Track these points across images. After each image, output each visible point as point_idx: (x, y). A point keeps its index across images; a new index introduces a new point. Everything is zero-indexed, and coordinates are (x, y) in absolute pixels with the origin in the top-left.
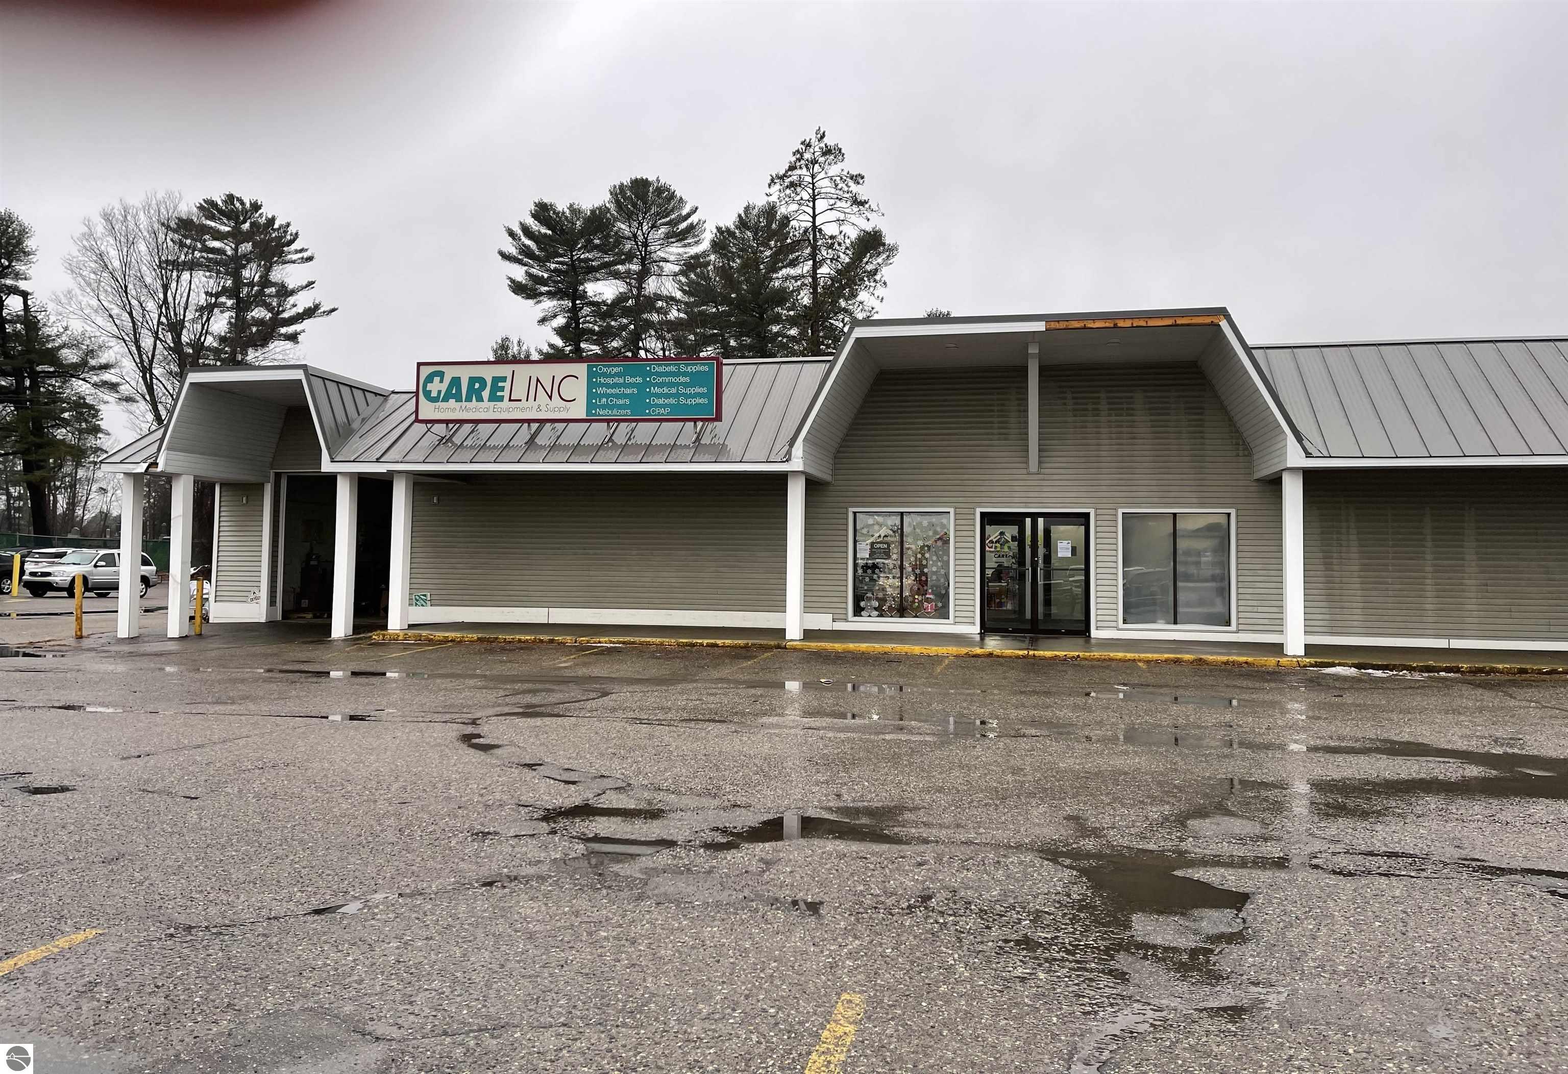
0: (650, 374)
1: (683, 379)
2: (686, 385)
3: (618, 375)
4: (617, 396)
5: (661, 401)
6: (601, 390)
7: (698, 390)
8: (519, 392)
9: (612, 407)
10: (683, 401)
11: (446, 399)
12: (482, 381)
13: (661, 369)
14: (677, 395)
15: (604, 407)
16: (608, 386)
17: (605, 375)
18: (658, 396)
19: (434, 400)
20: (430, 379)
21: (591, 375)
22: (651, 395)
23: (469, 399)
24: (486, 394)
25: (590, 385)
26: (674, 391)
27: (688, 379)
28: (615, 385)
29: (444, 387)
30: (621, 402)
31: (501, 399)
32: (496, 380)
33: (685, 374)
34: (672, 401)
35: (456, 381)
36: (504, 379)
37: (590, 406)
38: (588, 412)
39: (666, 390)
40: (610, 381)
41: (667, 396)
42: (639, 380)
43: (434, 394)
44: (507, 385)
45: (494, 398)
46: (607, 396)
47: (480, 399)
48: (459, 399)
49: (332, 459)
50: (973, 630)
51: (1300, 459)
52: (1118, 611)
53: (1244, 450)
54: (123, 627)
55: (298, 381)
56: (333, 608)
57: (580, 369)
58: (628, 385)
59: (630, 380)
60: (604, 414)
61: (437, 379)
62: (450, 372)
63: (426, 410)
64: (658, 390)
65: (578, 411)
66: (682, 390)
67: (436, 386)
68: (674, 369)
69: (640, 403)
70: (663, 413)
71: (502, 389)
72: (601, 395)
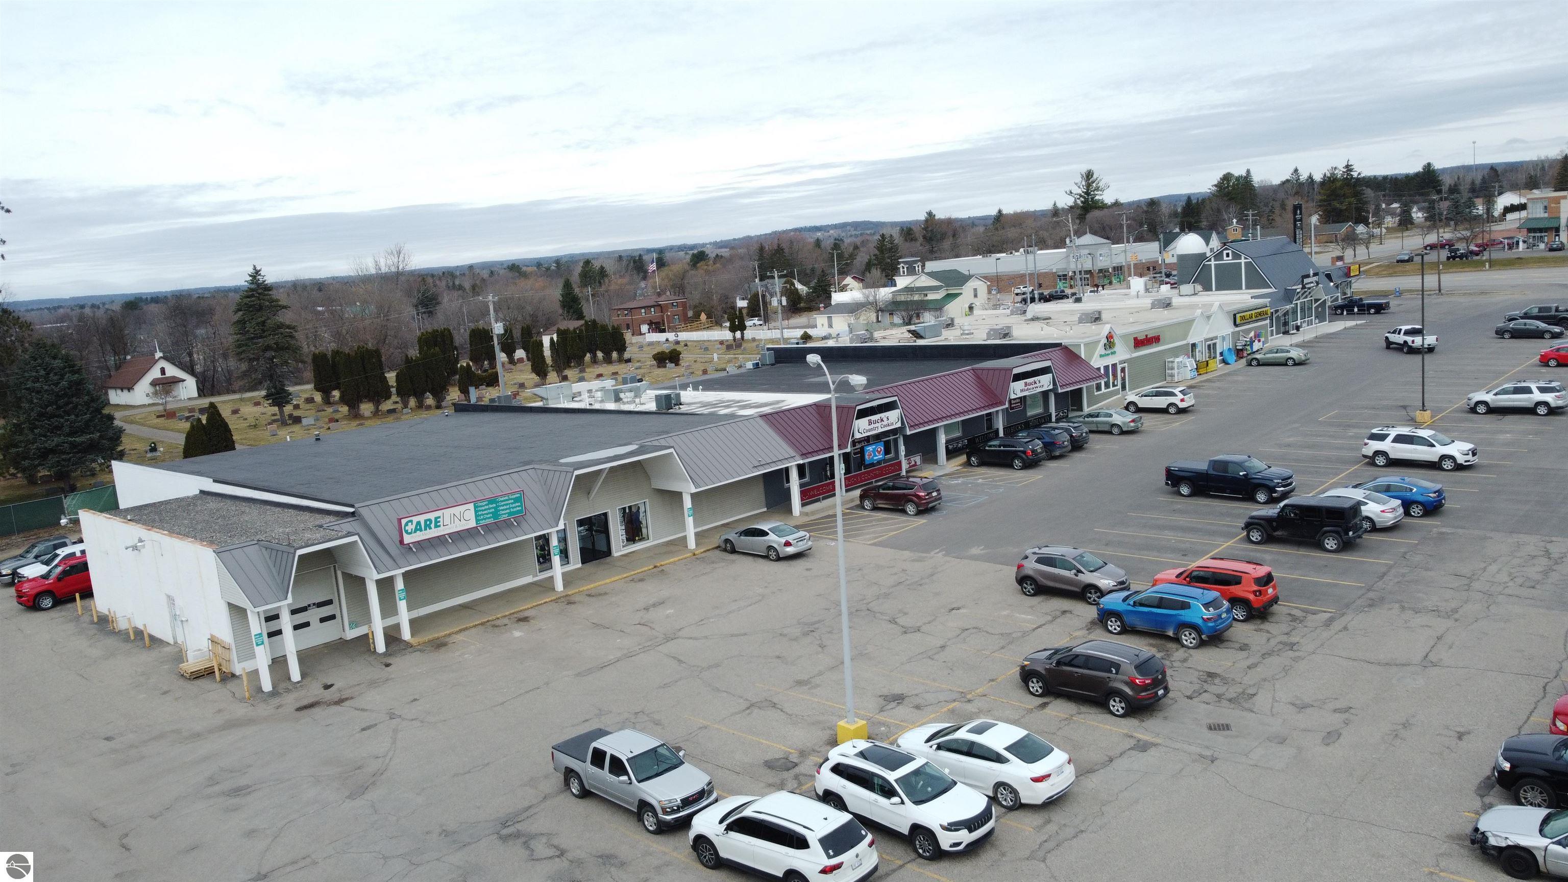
0: (498, 502)
1: (510, 501)
2: (512, 503)
3: (486, 505)
4: (487, 514)
6: (480, 513)
7: (517, 504)
8: (447, 521)
9: (485, 519)
10: (512, 510)
11: (415, 532)
12: (430, 520)
13: (502, 499)
14: (509, 508)
15: (482, 520)
16: (483, 511)
17: (481, 506)
18: (503, 510)
19: (410, 533)
20: (406, 524)
21: (475, 507)
23: (425, 529)
24: (433, 525)
25: (476, 512)
26: (508, 507)
28: (485, 510)
29: (413, 527)
30: (489, 516)
31: (439, 526)
32: (436, 518)
33: (511, 499)
34: (508, 511)
35: (418, 523)
36: (439, 517)
37: (477, 521)
39: (505, 507)
40: (483, 508)
41: (506, 509)
42: (494, 505)
44: (441, 520)
45: (436, 526)
46: (483, 515)
47: (430, 528)
48: (421, 530)
49: (378, 573)
50: (580, 565)
51: (694, 490)
52: (621, 544)
53: (648, 478)
54: (267, 686)
55: (356, 542)
56: (373, 639)
57: (471, 506)
58: (489, 509)
59: (491, 506)
60: (483, 522)
61: (410, 524)
62: (415, 519)
63: (408, 539)
64: (502, 508)
65: (472, 524)
66: (511, 506)
67: (410, 527)
68: (507, 498)
69: (495, 514)
70: (505, 517)
71: (439, 522)
72: (480, 515)
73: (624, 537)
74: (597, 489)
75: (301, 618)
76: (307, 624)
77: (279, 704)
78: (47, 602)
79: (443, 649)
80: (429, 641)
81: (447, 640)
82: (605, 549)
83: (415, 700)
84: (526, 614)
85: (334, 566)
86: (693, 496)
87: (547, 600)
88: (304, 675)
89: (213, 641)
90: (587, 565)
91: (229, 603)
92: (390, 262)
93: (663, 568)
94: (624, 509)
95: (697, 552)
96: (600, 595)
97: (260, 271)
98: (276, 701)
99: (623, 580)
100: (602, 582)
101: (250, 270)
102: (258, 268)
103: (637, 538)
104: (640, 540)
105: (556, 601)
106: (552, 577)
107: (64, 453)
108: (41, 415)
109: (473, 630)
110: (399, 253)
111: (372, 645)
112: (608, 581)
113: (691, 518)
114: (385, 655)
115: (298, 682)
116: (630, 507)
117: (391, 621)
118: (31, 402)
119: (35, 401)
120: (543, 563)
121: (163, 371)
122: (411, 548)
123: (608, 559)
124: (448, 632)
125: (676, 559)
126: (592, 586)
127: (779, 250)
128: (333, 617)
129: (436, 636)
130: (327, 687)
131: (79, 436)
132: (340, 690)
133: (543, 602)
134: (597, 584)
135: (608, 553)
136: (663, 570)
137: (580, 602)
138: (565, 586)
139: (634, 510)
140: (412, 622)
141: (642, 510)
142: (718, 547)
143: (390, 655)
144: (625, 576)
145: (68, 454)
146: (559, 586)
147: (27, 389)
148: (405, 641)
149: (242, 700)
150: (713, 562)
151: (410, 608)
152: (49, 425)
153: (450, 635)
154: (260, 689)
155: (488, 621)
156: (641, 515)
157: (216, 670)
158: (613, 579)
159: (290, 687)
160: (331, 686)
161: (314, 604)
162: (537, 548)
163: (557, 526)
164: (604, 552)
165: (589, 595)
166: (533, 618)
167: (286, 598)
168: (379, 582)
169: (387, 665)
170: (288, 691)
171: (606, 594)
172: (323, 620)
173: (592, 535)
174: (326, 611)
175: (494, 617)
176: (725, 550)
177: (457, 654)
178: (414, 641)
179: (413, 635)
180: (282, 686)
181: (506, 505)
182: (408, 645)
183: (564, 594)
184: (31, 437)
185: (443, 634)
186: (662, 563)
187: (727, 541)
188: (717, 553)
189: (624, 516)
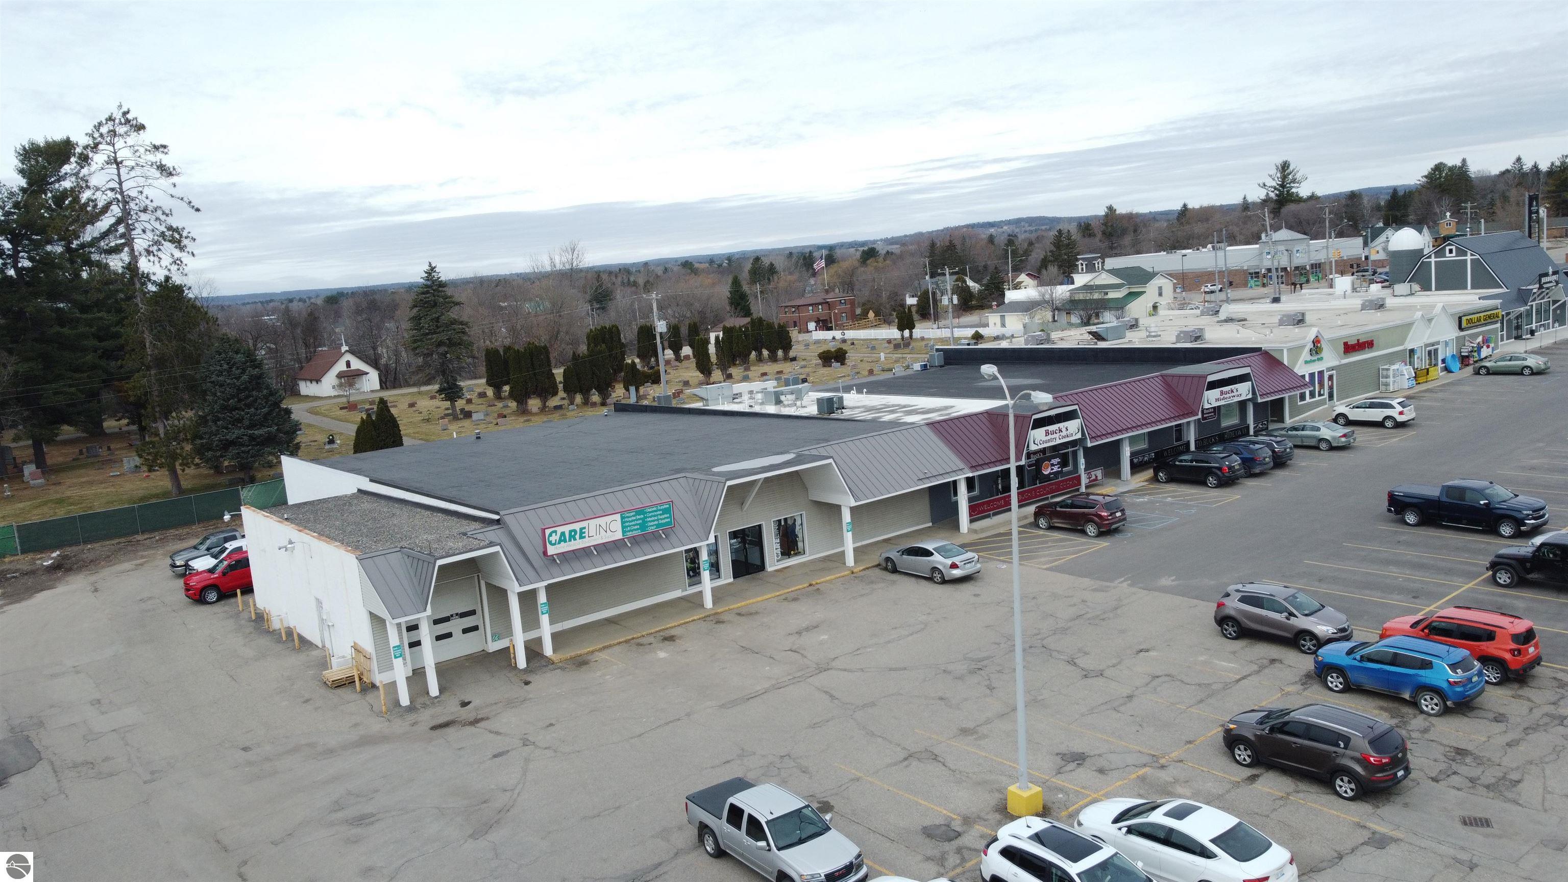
0: (646, 513)
1: (659, 513)
2: (661, 515)
3: (633, 516)
4: (634, 525)
5: (652, 524)
6: (627, 524)
7: (666, 516)
8: (592, 532)
9: (632, 531)
10: (660, 522)
11: (559, 543)
12: (575, 531)
13: (651, 510)
14: (658, 520)
15: (629, 531)
16: (630, 522)
17: (628, 517)
18: (650, 521)
19: (554, 544)
20: (550, 535)
21: (622, 518)
22: (647, 522)
23: (570, 540)
24: (577, 536)
25: (623, 523)
26: (656, 518)
27: (661, 512)
28: (633, 521)
29: (558, 538)
30: (636, 527)
31: (585, 537)
32: (581, 529)
33: (660, 510)
34: (656, 523)
35: (563, 534)
36: (585, 528)
37: (624, 532)
38: (623, 536)
39: (653, 518)
40: (630, 519)
41: (654, 521)
42: (642, 516)
43: (554, 542)
44: (586, 530)
45: (581, 537)
46: (630, 526)
47: (575, 539)
48: (565, 541)
49: (520, 586)
50: (732, 580)
51: (853, 503)
52: (776, 558)
53: (806, 489)
54: (405, 700)
55: (498, 552)
56: (514, 653)
57: (618, 517)
58: (637, 520)
59: (638, 517)
60: (630, 534)
61: (554, 534)
62: (560, 530)
63: (551, 550)
64: (650, 519)
65: (619, 535)
66: (659, 517)
67: (554, 538)
68: (655, 509)
69: (643, 526)
70: (653, 529)
71: (584, 533)
72: (627, 526)
73: (779, 551)
74: (751, 499)
75: (443, 629)
76: (449, 635)
77: (414, 721)
78: (212, 596)
79: (584, 668)
80: (571, 658)
81: (590, 657)
82: (758, 563)
83: (551, 725)
84: (673, 632)
85: (478, 576)
86: (853, 510)
87: (695, 618)
88: (442, 690)
89: (357, 649)
90: (740, 580)
91: (371, 613)
92: (564, 259)
93: (818, 586)
94: (780, 521)
95: (855, 570)
96: (751, 614)
97: (435, 267)
98: (412, 717)
99: (775, 599)
100: (754, 600)
101: (427, 268)
102: (433, 265)
103: (792, 552)
104: (796, 554)
105: (704, 619)
106: (701, 592)
107: (243, 445)
108: (224, 408)
109: (617, 649)
110: (573, 250)
111: (513, 660)
112: (759, 599)
113: (850, 534)
114: (525, 671)
115: (436, 697)
116: (786, 520)
117: (533, 635)
118: (215, 394)
119: (219, 394)
120: (693, 576)
121: (348, 364)
122: (554, 560)
123: (761, 574)
124: (591, 649)
125: (833, 577)
126: (743, 603)
127: (951, 246)
128: (476, 628)
129: (579, 652)
130: (464, 704)
131: (258, 429)
132: (477, 709)
133: (692, 619)
134: (748, 602)
135: (762, 567)
136: (818, 589)
137: (730, 622)
138: (714, 603)
139: (790, 522)
140: (555, 636)
141: (798, 522)
142: (878, 565)
143: (531, 671)
144: (778, 594)
145: (248, 446)
146: (708, 602)
147: (212, 382)
148: (547, 657)
149: (380, 714)
150: (872, 582)
151: (552, 622)
152: (231, 417)
153: (593, 652)
154: (397, 703)
155: (633, 639)
156: (798, 528)
157: (357, 679)
158: (766, 597)
159: (428, 703)
160: (469, 703)
161: (457, 614)
162: (687, 561)
163: (707, 539)
164: (757, 566)
165: (739, 614)
166: (680, 638)
167: (425, 610)
168: (521, 596)
169: (527, 683)
170: (425, 706)
171: (757, 613)
172: (465, 631)
173: (745, 548)
174: (468, 622)
175: (639, 635)
176: (886, 569)
177: (599, 674)
178: (555, 658)
179: (554, 651)
180: (420, 700)
181: (655, 516)
182: (549, 661)
183: (713, 612)
184: (214, 428)
185: (586, 651)
186: (818, 581)
187: (888, 559)
188: (877, 571)
189: (779, 529)
